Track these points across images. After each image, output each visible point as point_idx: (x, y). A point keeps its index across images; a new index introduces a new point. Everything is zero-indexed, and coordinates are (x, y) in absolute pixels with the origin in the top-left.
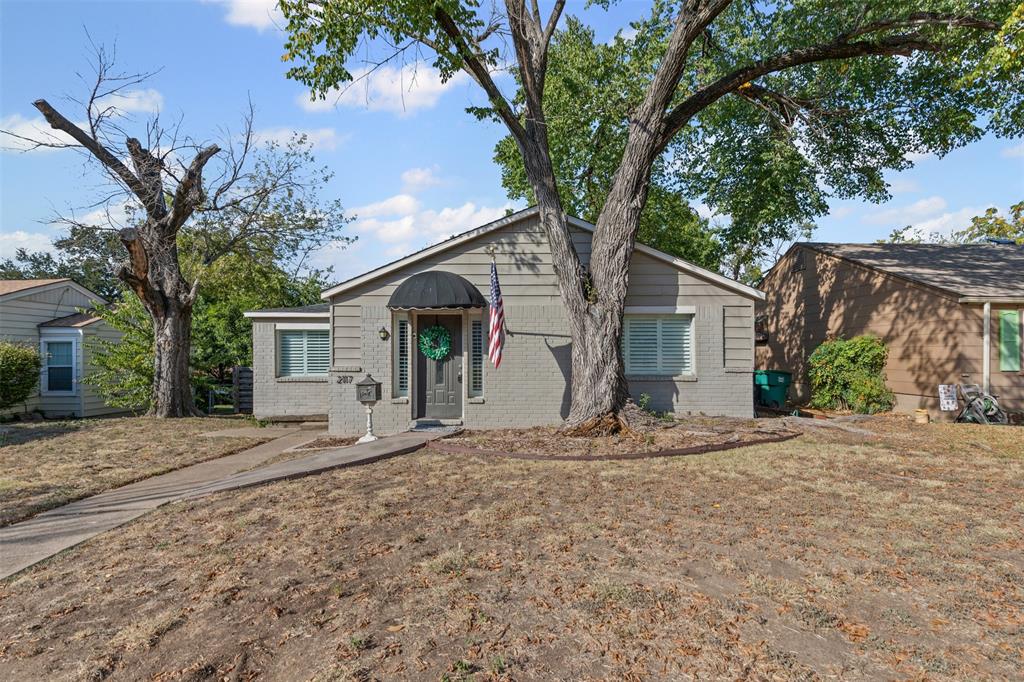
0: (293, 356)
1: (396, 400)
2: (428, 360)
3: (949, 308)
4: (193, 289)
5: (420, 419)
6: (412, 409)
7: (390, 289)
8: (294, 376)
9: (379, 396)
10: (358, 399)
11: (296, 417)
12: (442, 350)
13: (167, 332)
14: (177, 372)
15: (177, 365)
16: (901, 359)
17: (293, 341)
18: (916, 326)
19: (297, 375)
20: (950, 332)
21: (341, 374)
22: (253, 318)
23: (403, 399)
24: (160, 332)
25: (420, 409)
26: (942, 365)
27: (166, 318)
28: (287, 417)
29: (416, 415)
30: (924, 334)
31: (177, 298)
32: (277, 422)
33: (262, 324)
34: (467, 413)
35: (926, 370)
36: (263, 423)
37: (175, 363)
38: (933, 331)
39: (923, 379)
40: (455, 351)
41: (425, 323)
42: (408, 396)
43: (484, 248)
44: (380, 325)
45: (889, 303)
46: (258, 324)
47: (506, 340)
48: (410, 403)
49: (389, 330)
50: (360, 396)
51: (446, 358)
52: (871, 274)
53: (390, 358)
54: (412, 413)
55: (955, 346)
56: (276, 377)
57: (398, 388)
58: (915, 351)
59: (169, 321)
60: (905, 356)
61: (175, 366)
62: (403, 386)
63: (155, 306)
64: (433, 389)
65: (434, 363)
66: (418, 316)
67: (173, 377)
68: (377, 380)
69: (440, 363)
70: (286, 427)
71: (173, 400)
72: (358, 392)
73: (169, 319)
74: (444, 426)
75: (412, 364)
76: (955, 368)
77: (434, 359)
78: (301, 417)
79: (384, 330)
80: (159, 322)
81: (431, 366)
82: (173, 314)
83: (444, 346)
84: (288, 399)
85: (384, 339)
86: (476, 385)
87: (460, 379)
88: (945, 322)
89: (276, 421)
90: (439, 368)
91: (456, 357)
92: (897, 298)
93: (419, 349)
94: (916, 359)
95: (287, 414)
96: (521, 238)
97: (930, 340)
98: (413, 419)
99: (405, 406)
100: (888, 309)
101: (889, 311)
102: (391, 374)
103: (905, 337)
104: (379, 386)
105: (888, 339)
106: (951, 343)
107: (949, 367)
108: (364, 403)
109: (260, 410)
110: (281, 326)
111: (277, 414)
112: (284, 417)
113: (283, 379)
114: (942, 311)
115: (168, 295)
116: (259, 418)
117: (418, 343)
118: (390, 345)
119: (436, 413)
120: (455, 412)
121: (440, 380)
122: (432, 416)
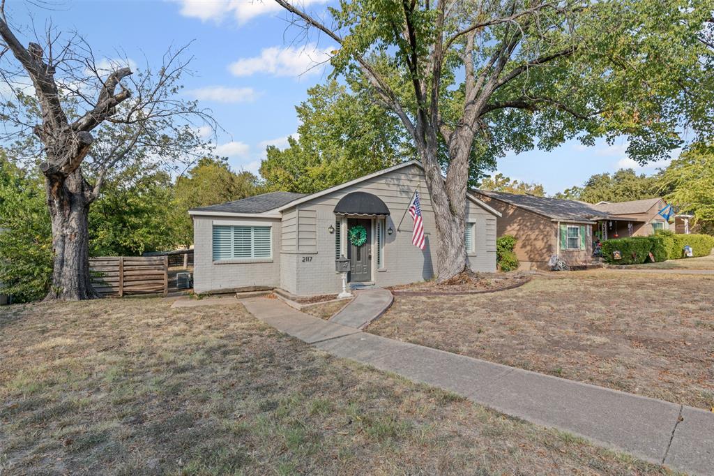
0: (222, 244)
3: (545, 225)
7: (334, 201)
11: (230, 290)
13: (73, 224)
14: (81, 260)
15: (82, 254)
16: (522, 248)
17: (223, 233)
18: (529, 233)
19: (224, 259)
20: (545, 236)
21: (305, 256)
22: (195, 216)
24: (65, 224)
25: (348, 277)
26: (541, 250)
27: (71, 211)
28: (222, 290)
30: (533, 237)
31: (83, 195)
32: (213, 294)
33: (201, 220)
35: (534, 252)
36: (201, 296)
37: (80, 252)
38: (537, 235)
39: (532, 256)
40: (368, 242)
41: (352, 223)
44: (329, 224)
45: (516, 222)
46: (197, 220)
47: (397, 235)
49: (334, 227)
51: (363, 245)
52: (507, 208)
53: (335, 245)
55: (547, 241)
58: (528, 244)
59: (75, 214)
60: (524, 246)
61: (80, 255)
63: (63, 200)
64: (355, 264)
65: (355, 248)
66: (349, 218)
67: (79, 265)
69: (359, 248)
70: (220, 297)
71: (79, 285)
73: (75, 213)
76: (547, 251)
77: (357, 246)
78: (233, 290)
79: (331, 227)
80: (64, 215)
81: (354, 250)
82: (79, 208)
83: (363, 237)
84: (222, 277)
85: (331, 233)
86: (378, 261)
87: (370, 257)
88: (543, 232)
89: (211, 294)
90: (358, 252)
91: (368, 245)
92: (520, 220)
93: (349, 239)
94: (529, 248)
95: (222, 288)
96: (403, 177)
97: (535, 239)
100: (516, 225)
101: (515, 226)
103: (524, 238)
105: (516, 238)
106: (545, 241)
107: (544, 251)
109: (198, 287)
110: (216, 222)
111: (214, 289)
113: (217, 261)
114: (542, 227)
115: (73, 191)
116: (198, 293)
117: (348, 236)
118: (335, 237)
119: (357, 279)
120: (367, 278)
121: (359, 259)
122: (356, 281)
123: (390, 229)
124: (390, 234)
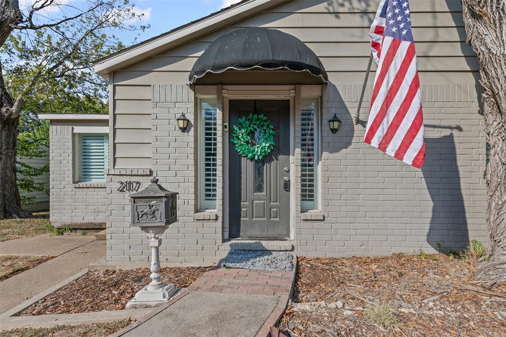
0: (94, 161)
1: (200, 215)
2: (243, 160)
4: (16, 103)
5: (233, 241)
6: (223, 227)
7: (189, 63)
8: (94, 182)
9: (171, 215)
10: (134, 223)
12: (263, 146)
17: (93, 145)
21: (125, 179)
22: (50, 121)
23: (210, 213)
25: (233, 227)
28: (86, 224)
29: (227, 235)
33: (59, 127)
34: (299, 233)
40: (280, 148)
42: (217, 208)
43: (325, 4)
44: (178, 111)
46: (54, 127)
47: (356, 134)
48: (220, 219)
49: (190, 117)
50: (137, 218)
53: (192, 156)
54: (223, 232)
56: (74, 182)
57: (203, 197)
62: (210, 194)
64: (250, 199)
65: (251, 165)
66: (230, 101)
68: (171, 189)
69: (260, 163)
70: (84, 234)
72: (135, 209)
74: (269, 252)
75: (223, 165)
77: (252, 159)
79: (184, 118)
81: (247, 168)
83: (266, 140)
84: (87, 205)
85: (184, 130)
86: (308, 193)
87: (287, 186)
89: (74, 228)
90: (259, 173)
91: (281, 157)
93: (232, 145)
95: (85, 221)
98: (224, 241)
99: (213, 224)
102: (193, 179)
104: (171, 199)
108: (145, 229)
109: (57, 217)
110: (79, 129)
111: (75, 221)
112: (82, 224)
113: (81, 184)
116: (56, 225)
117: (231, 137)
118: (192, 139)
119: (256, 232)
120: (280, 230)
121: (259, 188)
122: (251, 238)
123: (335, 119)
124: (334, 131)
